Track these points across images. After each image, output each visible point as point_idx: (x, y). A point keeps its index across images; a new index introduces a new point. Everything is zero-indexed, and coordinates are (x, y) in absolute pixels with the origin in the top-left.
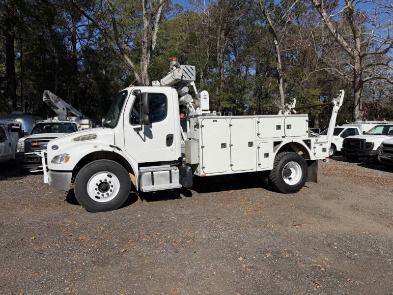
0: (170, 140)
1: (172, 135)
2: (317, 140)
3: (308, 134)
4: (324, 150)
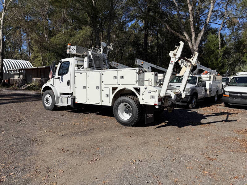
1: (69, 81)
2: (145, 88)
3: (138, 83)
4: (153, 97)
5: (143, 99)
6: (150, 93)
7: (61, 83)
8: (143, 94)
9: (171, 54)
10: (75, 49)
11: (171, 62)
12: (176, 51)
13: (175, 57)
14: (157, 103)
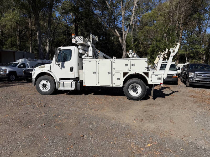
0: (72, 69)
1: (73, 67)
2: (153, 73)
3: (147, 69)
5: (151, 80)
6: (157, 76)
7: (61, 69)
8: (151, 77)
9: (171, 50)
11: (171, 55)
12: (174, 48)
13: (174, 52)
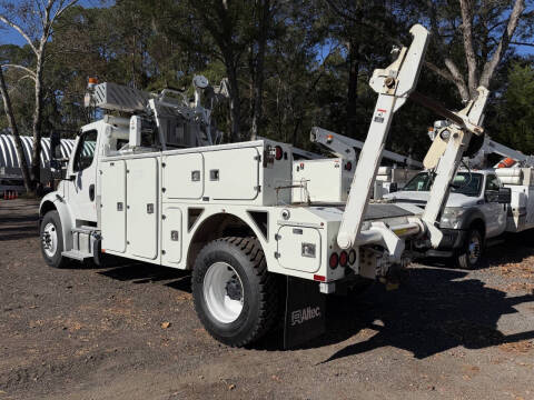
1: (94, 186)
2: (284, 215)
3: (261, 194)
4: (309, 250)
5: (277, 255)
6: (301, 232)
7: (77, 191)
8: (277, 237)
9: (377, 81)
10: (104, 91)
11: (376, 114)
12: (394, 66)
13: (392, 91)
14: (323, 272)
